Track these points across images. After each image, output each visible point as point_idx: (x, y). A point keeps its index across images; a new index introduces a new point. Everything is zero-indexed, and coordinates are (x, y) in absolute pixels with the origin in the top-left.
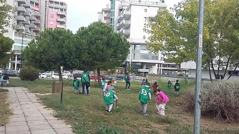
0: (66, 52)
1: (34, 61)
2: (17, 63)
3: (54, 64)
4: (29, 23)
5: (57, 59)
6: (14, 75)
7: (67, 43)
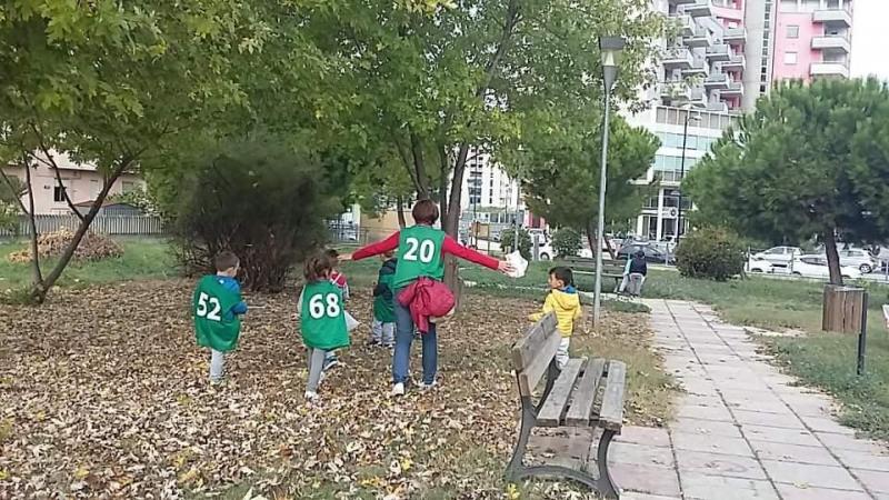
0: (859, 168)
1: (733, 207)
2: (665, 217)
3: (808, 219)
4: (706, 68)
5: (823, 199)
6: (657, 259)
7: (866, 131)
